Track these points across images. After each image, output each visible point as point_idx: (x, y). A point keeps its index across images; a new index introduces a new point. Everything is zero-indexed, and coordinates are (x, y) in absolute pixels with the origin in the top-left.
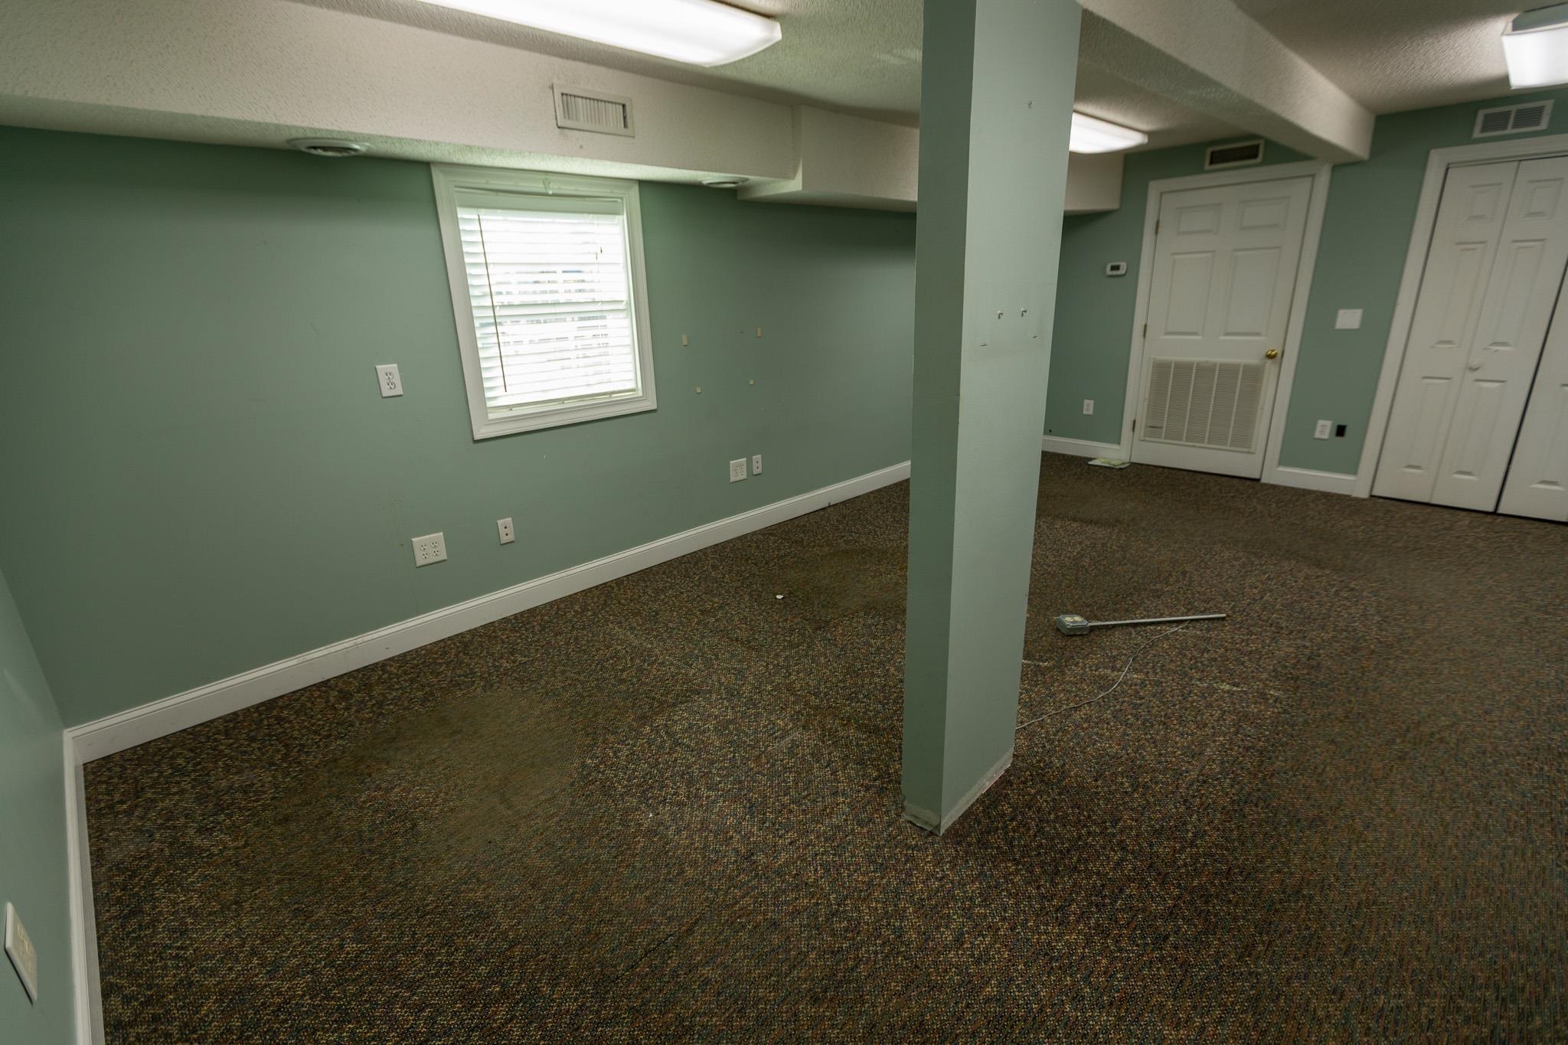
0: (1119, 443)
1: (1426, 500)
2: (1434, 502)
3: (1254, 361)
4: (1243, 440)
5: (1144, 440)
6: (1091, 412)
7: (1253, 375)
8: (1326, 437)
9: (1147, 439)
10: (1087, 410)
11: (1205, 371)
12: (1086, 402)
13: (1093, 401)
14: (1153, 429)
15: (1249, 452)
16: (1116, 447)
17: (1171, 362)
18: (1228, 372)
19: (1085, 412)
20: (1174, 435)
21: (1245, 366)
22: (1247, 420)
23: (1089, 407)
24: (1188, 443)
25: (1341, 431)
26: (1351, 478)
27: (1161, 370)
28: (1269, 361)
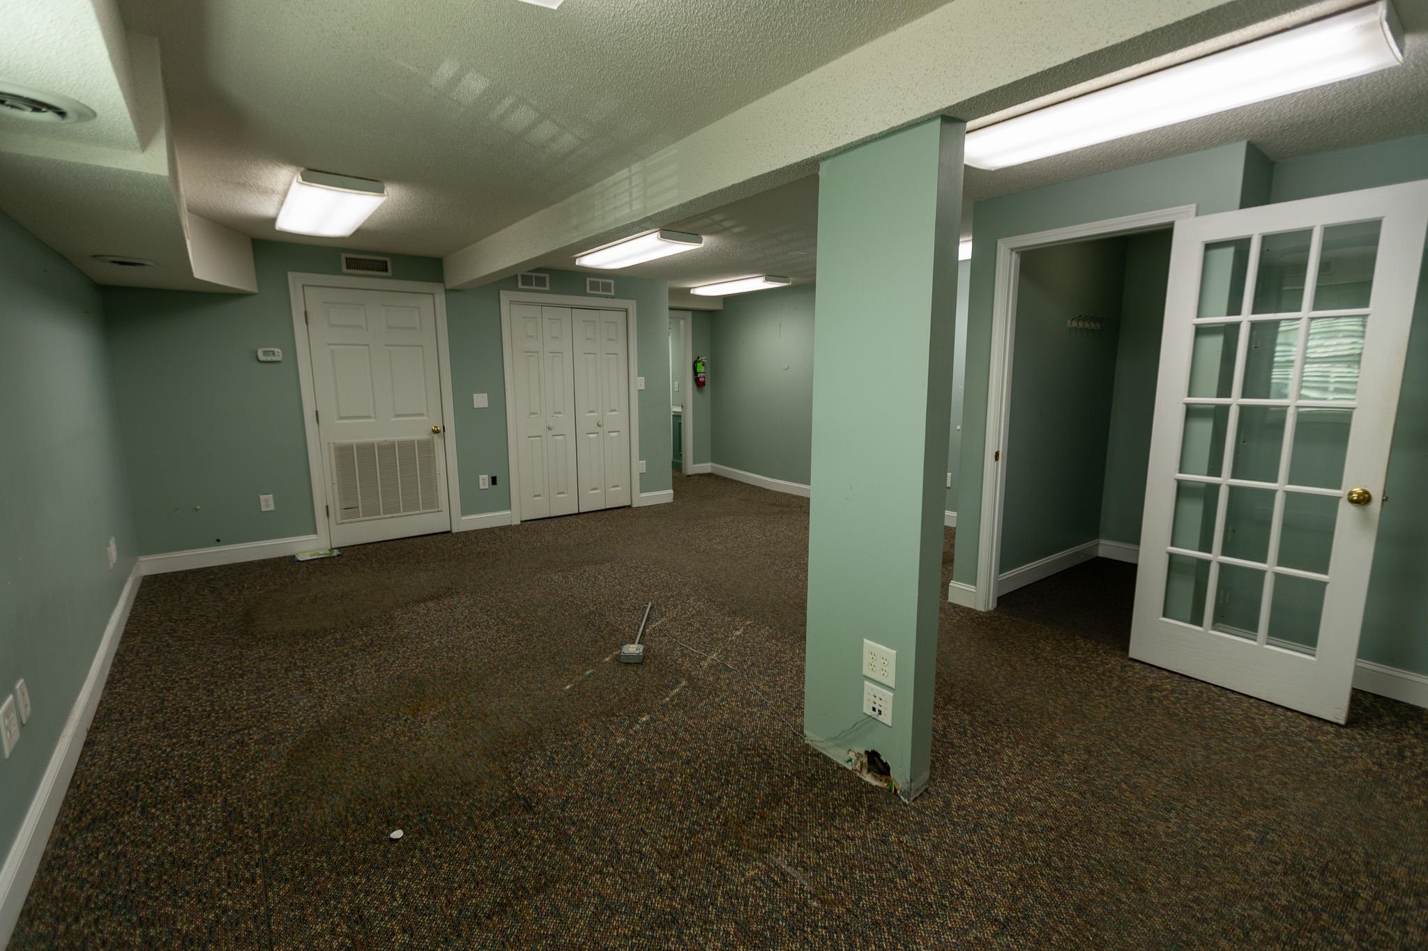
0: (315, 533)
1: (548, 516)
2: (552, 515)
3: (424, 436)
4: (431, 503)
5: (342, 523)
6: (272, 508)
7: (427, 447)
8: (487, 487)
9: (344, 521)
10: (267, 506)
11: (387, 449)
12: (262, 497)
13: (271, 495)
14: (350, 510)
15: (438, 511)
16: (313, 537)
17: (352, 445)
18: (407, 447)
19: (264, 509)
20: (372, 511)
21: (419, 441)
22: (431, 485)
23: (267, 502)
24: (386, 516)
25: (494, 481)
26: (509, 512)
27: (344, 454)
28: (436, 436)
